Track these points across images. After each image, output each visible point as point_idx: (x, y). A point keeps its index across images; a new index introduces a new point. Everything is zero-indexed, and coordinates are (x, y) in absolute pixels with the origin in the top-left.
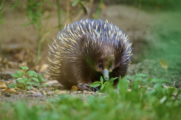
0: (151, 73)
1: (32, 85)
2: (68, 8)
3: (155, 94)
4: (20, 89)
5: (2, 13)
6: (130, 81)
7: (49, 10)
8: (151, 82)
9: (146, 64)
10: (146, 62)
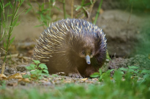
0: (141, 66)
1: (44, 76)
2: (72, 13)
3: (145, 83)
4: (33, 79)
5: (18, 17)
6: (124, 72)
7: (57, 14)
8: (141, 73)
9: (137, 58)
10: (137, 57)
